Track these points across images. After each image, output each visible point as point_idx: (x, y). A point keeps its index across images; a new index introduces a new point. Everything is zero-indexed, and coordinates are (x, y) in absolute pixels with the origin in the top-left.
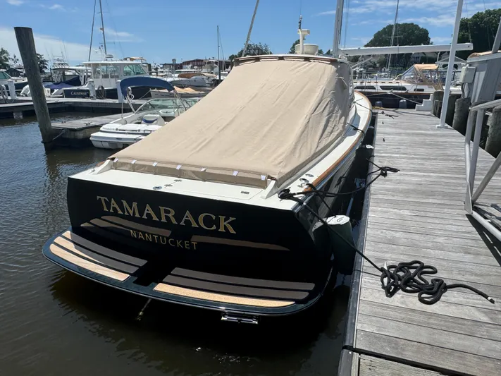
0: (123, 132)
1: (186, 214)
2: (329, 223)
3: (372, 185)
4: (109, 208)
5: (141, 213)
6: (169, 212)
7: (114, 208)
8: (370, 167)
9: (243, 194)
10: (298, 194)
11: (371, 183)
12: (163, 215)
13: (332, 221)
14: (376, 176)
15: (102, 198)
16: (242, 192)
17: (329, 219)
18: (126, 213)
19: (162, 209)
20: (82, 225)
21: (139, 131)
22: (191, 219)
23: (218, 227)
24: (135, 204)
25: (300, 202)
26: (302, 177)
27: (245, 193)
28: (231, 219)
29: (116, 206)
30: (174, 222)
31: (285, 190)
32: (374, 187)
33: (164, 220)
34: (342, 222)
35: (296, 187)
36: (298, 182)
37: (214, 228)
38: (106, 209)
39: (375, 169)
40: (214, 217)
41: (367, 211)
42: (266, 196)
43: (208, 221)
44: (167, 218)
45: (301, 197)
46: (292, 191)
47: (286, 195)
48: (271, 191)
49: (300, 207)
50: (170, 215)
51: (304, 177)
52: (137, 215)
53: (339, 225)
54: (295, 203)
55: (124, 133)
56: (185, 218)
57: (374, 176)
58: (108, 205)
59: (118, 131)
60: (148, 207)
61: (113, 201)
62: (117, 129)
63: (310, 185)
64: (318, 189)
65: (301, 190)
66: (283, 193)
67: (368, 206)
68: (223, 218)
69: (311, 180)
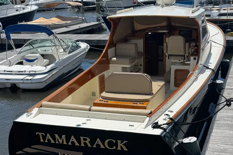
0: (10, 73)
1: (97, 140)
2: (184, 142)
3: (219, 113)
4: (44, 139)
5: (68, 141)
6: (86, 140)
7: (49, 140)
8: (220, 98)
9: (130, 127)
10: (164, 124)
11: (217, 112)
12: (82, 141)
13: (186, 140)
14: (223, 106)
15: (40, 134)
16: (130, 125)
17: (184, 139)
18: (57, 142)
19: (82, 138)
20: (17, 153)
21: (25, 71)
22: (100, 143)
23: (117, 147)
24: (64, 136)
25: (165, 130)
26: (165, 113)
27: (131, 126)
28: (125, 142)
29: (50, 138)
30: (89, 145)
31: (155, 123)
32: (219, 114)
33: (83, 145)
34: (192, 141)
35: (162, 120)
36: (163, 117)
37: (114, 148)
38: (42, 140)
39: (223, 100)
40: (114, 141)
41: (211, 132)
42: (144, 127)
43: (110, 144)
44: (85, 143)
45: (165, 126)
46: (159, 124)
47: (156, 126)
48: (147, 124)
49: (165, 133)
50: (87, 142)
51: (167, 112)
52: (65, 143)
53: (190, 143)
54: (161, 130)
55: (12, 74)
56: (96, 143)
57: (221, 106)
58: (44, 138)
59: (6, 73)
60: (72, 137)
61: (48, 135)
62: (5, 71)
63: (171, 119)
64: (176, 121)
65: (165, 122)
66: (154, 125)
67: (212, 129)
68: (119, 142)
69: (172, 115)
